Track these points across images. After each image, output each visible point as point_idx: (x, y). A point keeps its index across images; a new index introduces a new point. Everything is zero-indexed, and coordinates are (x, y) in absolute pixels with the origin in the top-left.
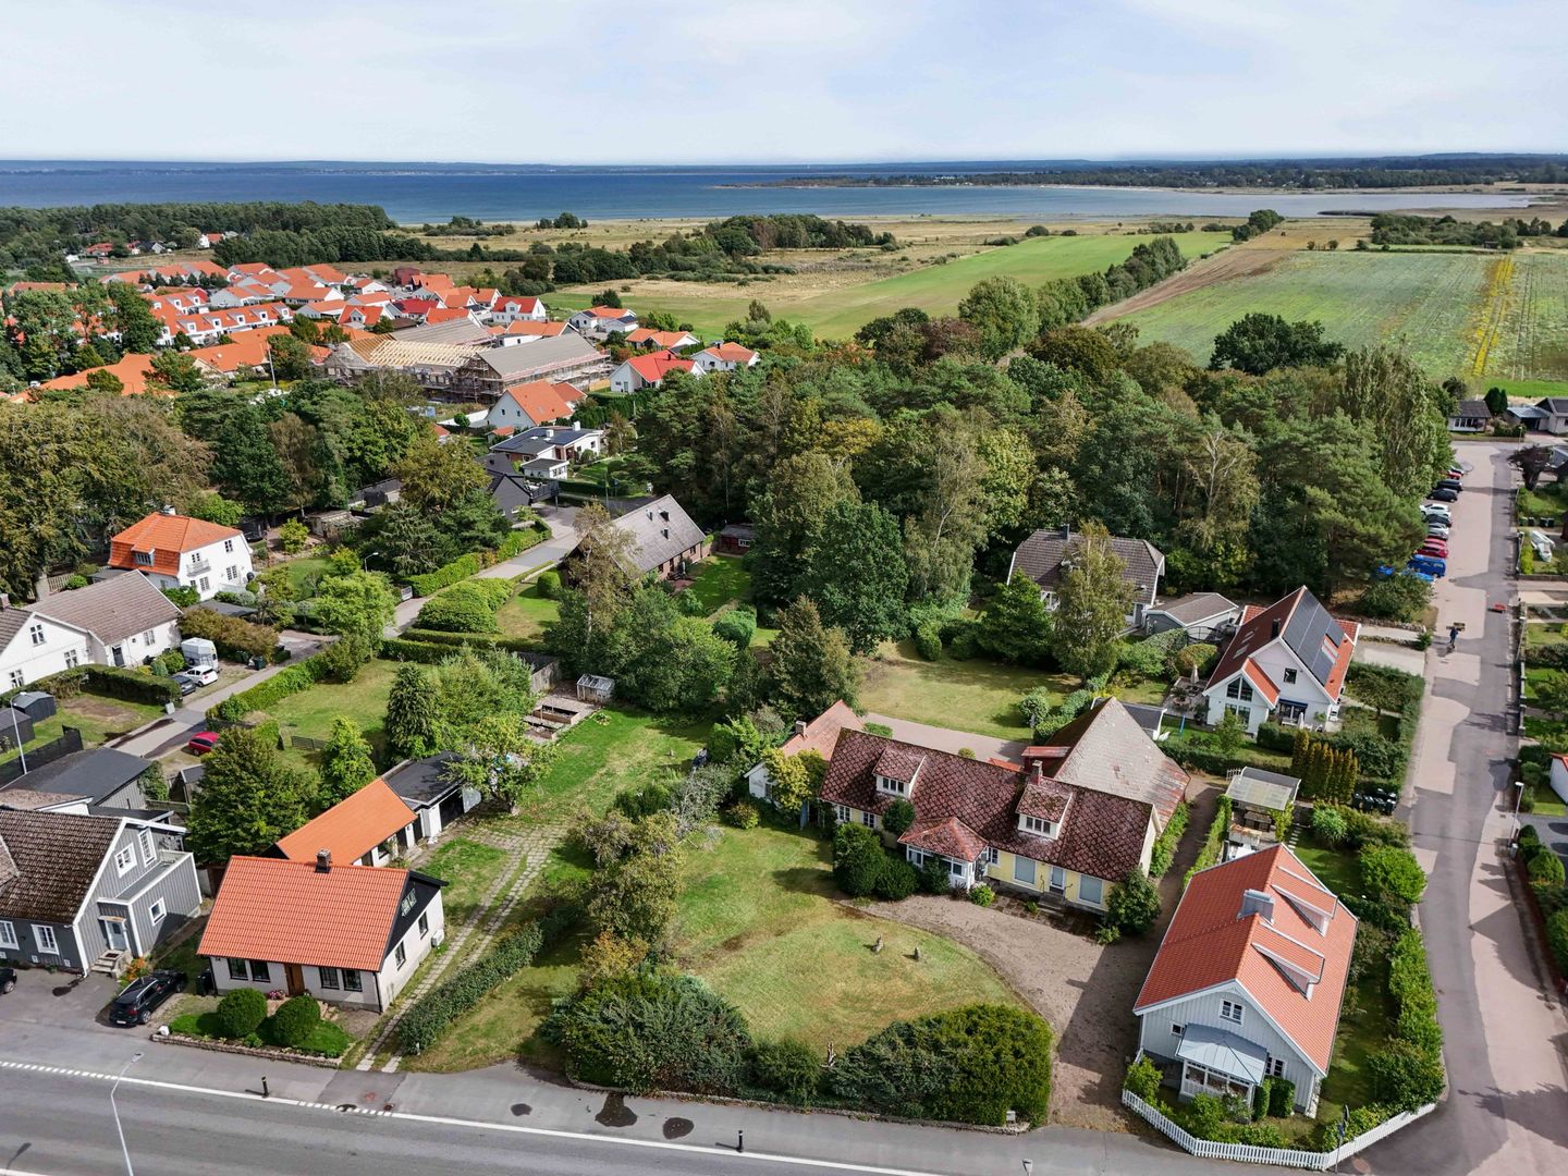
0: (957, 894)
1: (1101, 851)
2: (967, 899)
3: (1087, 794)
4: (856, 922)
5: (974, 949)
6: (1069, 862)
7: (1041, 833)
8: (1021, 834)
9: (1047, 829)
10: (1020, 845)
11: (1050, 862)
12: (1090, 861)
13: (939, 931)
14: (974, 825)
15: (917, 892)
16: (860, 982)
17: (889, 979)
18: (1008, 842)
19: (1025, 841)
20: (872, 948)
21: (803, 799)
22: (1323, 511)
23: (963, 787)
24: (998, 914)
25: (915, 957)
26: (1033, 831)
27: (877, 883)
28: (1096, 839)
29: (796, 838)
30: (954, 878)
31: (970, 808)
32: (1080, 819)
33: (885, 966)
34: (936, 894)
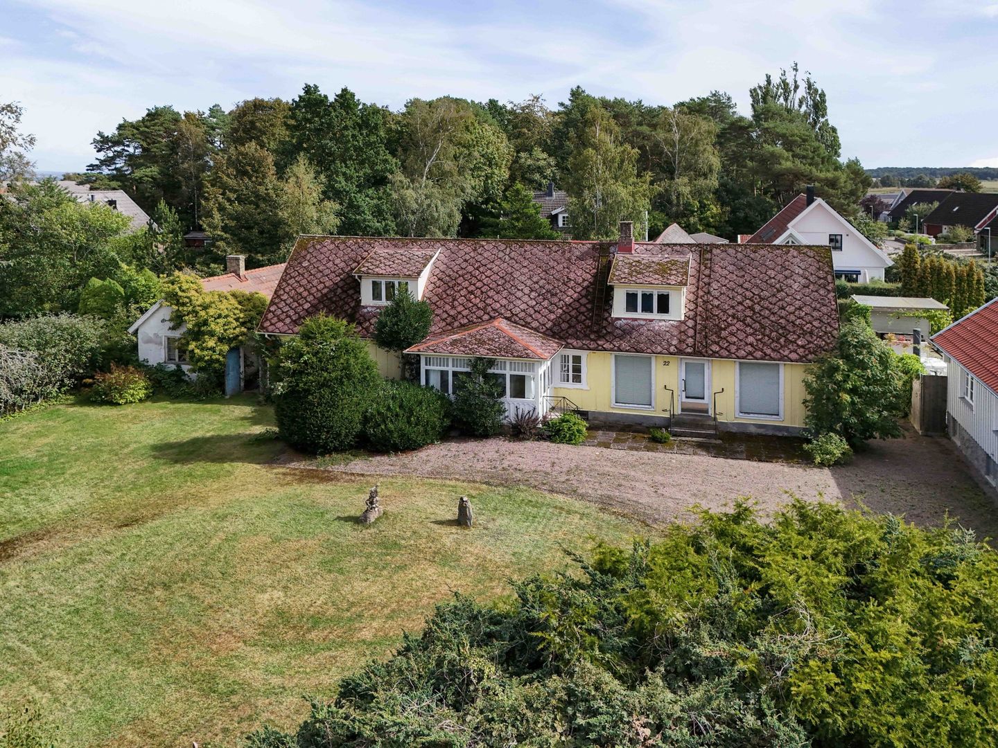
0: (521, 431)
1: (766, 322)
2: (541, 437)
3: (715, 251)
4: (321, 487)
5: (582, 497)
6: (715, 348)
7: (655, 315)
8: (618, 323)
9: (664, 306)
10: (621, 338)
11: (680, 352)
12: (751, 339)
13: (505, 481)
14: (535, 324)
15: (446, 435)
16: (324, 583)
17: (403, 567)
18: (599, 337)
19: (628, 331)
20: (360, 521)
21: (230, 340)
22: (783, 162)
23: (508, 278)
24: (606, 451)
25: (462, 520)
26: (640, 314)
27: (366, 420)
28: (751, 308)
29: (215, 406)
30: (512, 406)
31: (523, 302)
32: (715, 285)
33: (389, 546)
34: (484, 435)
